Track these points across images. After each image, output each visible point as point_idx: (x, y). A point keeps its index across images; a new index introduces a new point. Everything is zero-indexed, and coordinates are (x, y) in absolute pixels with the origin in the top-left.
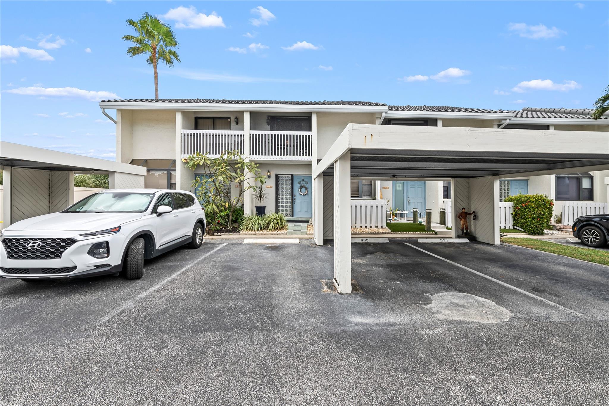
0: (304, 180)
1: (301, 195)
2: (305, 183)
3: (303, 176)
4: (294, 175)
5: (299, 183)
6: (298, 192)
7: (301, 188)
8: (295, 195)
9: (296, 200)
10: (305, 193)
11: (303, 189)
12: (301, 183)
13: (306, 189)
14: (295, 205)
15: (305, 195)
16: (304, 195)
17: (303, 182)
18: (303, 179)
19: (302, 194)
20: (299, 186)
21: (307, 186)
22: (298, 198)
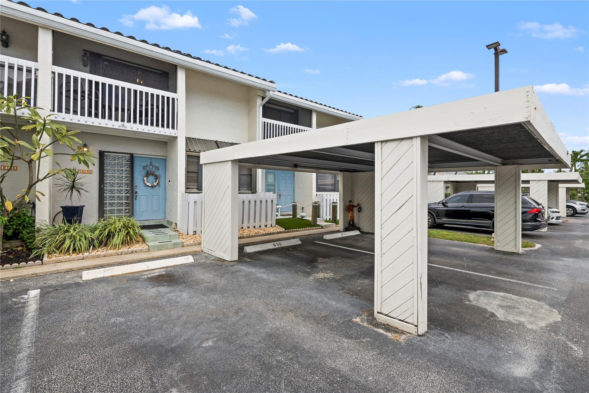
0: (153, 164)
1: (148, 186)
2: (154, 168)
3: (151, 158)
4: (134, 155)
5: (144, 168)
6: (142, 182)
7: (147, 175)
8: (137, 186)
9: (138, 195)
10: (155, 184)
11: (151, 178)
12: (148, 168)
13: (156, 177)
14: (137, 203)
15: (155, 186)
16: (153, 187)
17: (151, 167)
18: (151, 163)
19: (149, 184)
20: (144, 172)
21: (157, 173)
22: (141, 190)
